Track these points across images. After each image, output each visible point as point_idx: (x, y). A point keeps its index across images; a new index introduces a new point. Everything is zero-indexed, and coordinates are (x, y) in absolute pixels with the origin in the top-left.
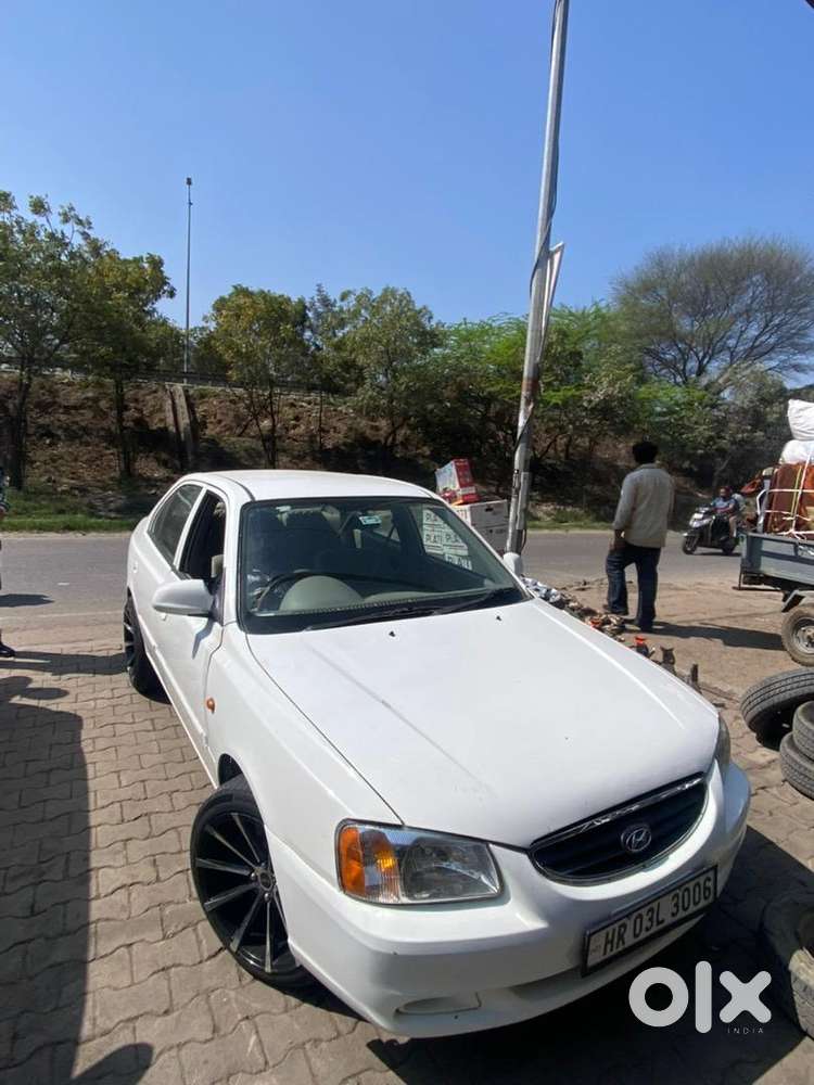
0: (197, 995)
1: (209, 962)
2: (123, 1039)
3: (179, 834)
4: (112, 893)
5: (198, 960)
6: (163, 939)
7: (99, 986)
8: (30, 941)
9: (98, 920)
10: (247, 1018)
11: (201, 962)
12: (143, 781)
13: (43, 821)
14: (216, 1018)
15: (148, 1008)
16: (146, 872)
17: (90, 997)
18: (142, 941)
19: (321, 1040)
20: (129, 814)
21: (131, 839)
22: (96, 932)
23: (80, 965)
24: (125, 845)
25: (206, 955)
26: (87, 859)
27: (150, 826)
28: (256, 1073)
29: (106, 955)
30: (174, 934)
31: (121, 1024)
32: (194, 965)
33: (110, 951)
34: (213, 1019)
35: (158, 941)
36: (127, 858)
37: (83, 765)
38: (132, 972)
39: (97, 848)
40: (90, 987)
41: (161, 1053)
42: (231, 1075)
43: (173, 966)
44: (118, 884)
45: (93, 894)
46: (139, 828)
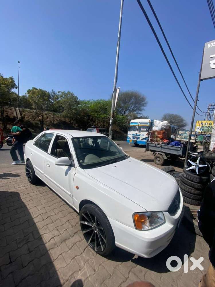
0: (86, 262)
1: (84, 253)
2: (73, 281)
3: (60, 220)
4: (50, 241)
5: (81, 253)
6: (70, 249)
7: (59, 268)
8: (33, 260)
9: (50, 249)
10: (100, 265)
11: (82, 254)
12: (44, 208)
13: (20, 224)
14: (93, 267)
15: (75, 270)
16: (56, 233)
17: (58, 271)
18: (64, 252)
19: (119, 265)
20: (44, 217)
21: (48, 224)
22: (51, 253)
23: (50, 263)
24: (47, 226)
25: (82, 251)
26: (39, 233)
27: (52, 220)
28: (109, 278)
29: (56, 259)
30: (71, 248)
31: (70, 277)
32: (80, 255)
33: (57, 257)
34: (93, 268)
35: (68, 251)
36: (49, 230)
37: (25, 206)
38: (65, 261)
39: (40, 229)
40: (57, 269)
41: (84, 281)
42: (104, 281)
43: (75, 256)
44: (50, 238)
45: (45, 242)
46: (48, 221)
